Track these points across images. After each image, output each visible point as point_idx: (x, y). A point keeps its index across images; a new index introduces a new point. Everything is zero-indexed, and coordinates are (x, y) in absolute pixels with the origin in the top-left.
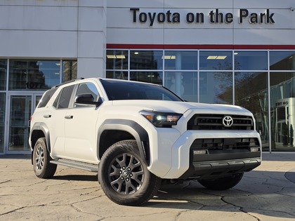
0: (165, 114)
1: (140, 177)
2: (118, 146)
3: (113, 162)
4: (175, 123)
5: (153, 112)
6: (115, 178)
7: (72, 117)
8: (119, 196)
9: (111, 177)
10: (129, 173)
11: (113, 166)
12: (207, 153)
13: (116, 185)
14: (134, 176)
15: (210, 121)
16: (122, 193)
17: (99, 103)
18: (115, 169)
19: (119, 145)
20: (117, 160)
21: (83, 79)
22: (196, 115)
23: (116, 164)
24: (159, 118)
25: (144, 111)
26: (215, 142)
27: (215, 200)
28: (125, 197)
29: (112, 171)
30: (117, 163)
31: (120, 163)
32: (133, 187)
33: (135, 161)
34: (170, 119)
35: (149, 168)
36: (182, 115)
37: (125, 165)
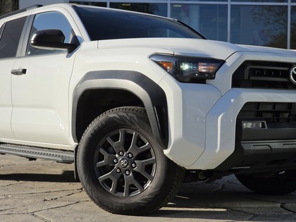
0: (195, 60)
1: (149, 168)
2: (111, 116)
3: (101, 143)
4: (211, 76)
5: (173, 56)
6: (105, 169)
7: (24, 71)
8: (114, 200)
9: (99, 168)
10: (130, 161)
11: (102, 151)
12: (263, 126)
13: (108, 182)
14: (138, 166)
15: (269, 73)
16: (119, 194)
17: (74, 46)
18: (106, 155)
19: (111, 114)
20: (109, 140)
21: (40, 6)
22: (247, 63)
23: (107, 147)
24: (185, 67)
25: (156, 55)
26: (277, 108)
27: (272, 208)
28: (123, 201)
29: (101, 158)
30: (109, 145)
31: (114, 144)
32: (136, 184)
33: (140, 142)
34: (202, 68)
35: (166, 152)
36: (224, 62)
37: (122, 148)
